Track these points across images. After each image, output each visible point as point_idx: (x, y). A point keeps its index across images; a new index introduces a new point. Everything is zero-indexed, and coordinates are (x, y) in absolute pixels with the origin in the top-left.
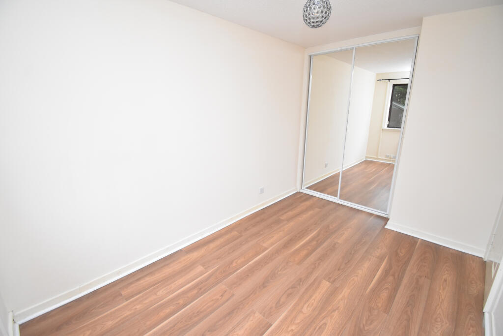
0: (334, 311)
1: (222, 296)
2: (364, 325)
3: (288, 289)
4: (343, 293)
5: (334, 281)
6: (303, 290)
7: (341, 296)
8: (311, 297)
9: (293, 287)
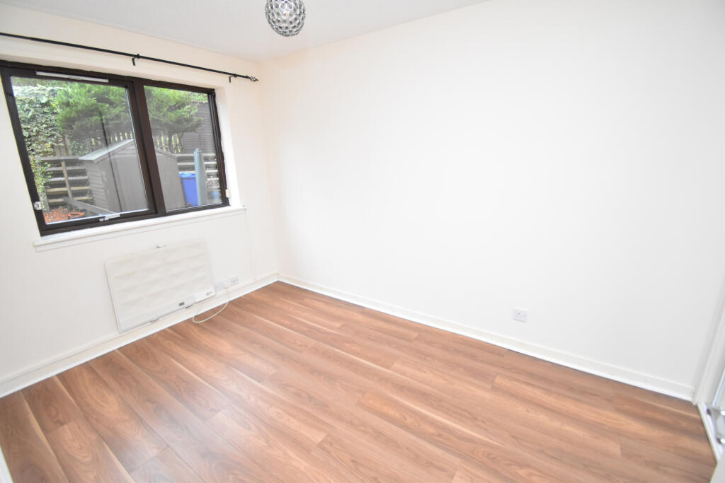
0: (267, 441)
1: (300, 345)
2: (235, 474)
3: (307, 393)
4: (298, 458)
5: (324, 449)
6: (306, 408)
7: (292, 454)
8: (292, 416)
9: (310, 398)
